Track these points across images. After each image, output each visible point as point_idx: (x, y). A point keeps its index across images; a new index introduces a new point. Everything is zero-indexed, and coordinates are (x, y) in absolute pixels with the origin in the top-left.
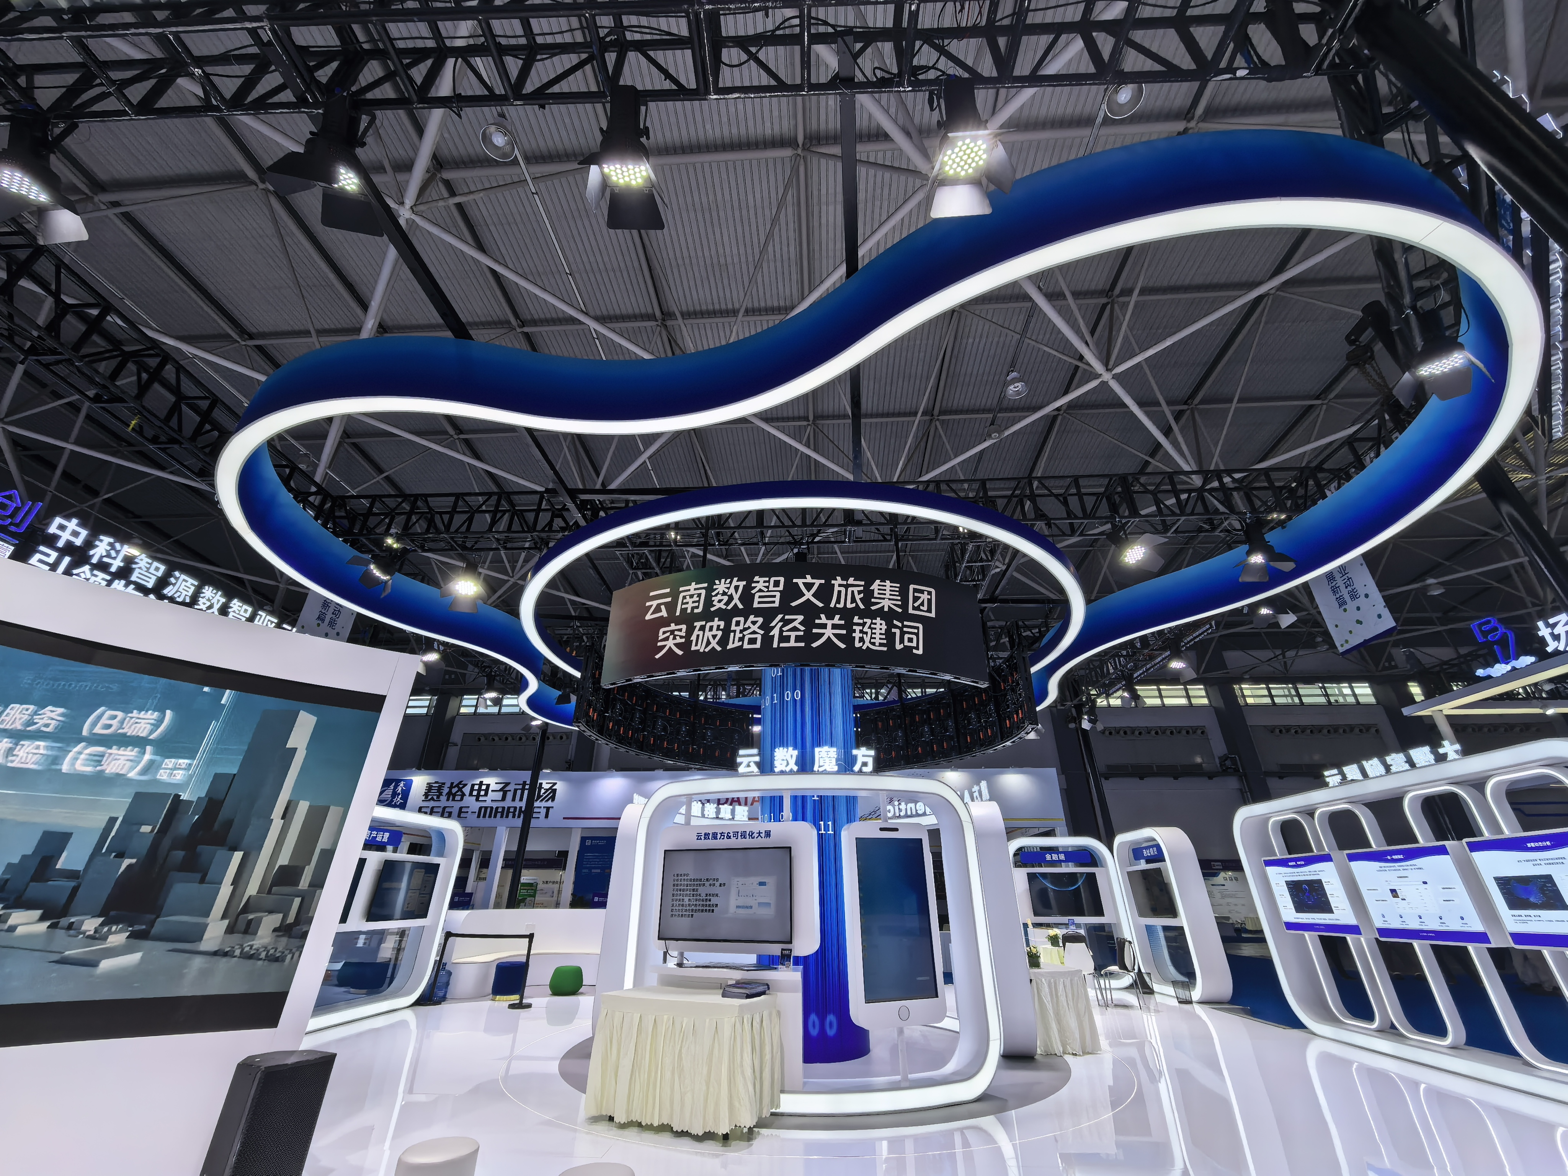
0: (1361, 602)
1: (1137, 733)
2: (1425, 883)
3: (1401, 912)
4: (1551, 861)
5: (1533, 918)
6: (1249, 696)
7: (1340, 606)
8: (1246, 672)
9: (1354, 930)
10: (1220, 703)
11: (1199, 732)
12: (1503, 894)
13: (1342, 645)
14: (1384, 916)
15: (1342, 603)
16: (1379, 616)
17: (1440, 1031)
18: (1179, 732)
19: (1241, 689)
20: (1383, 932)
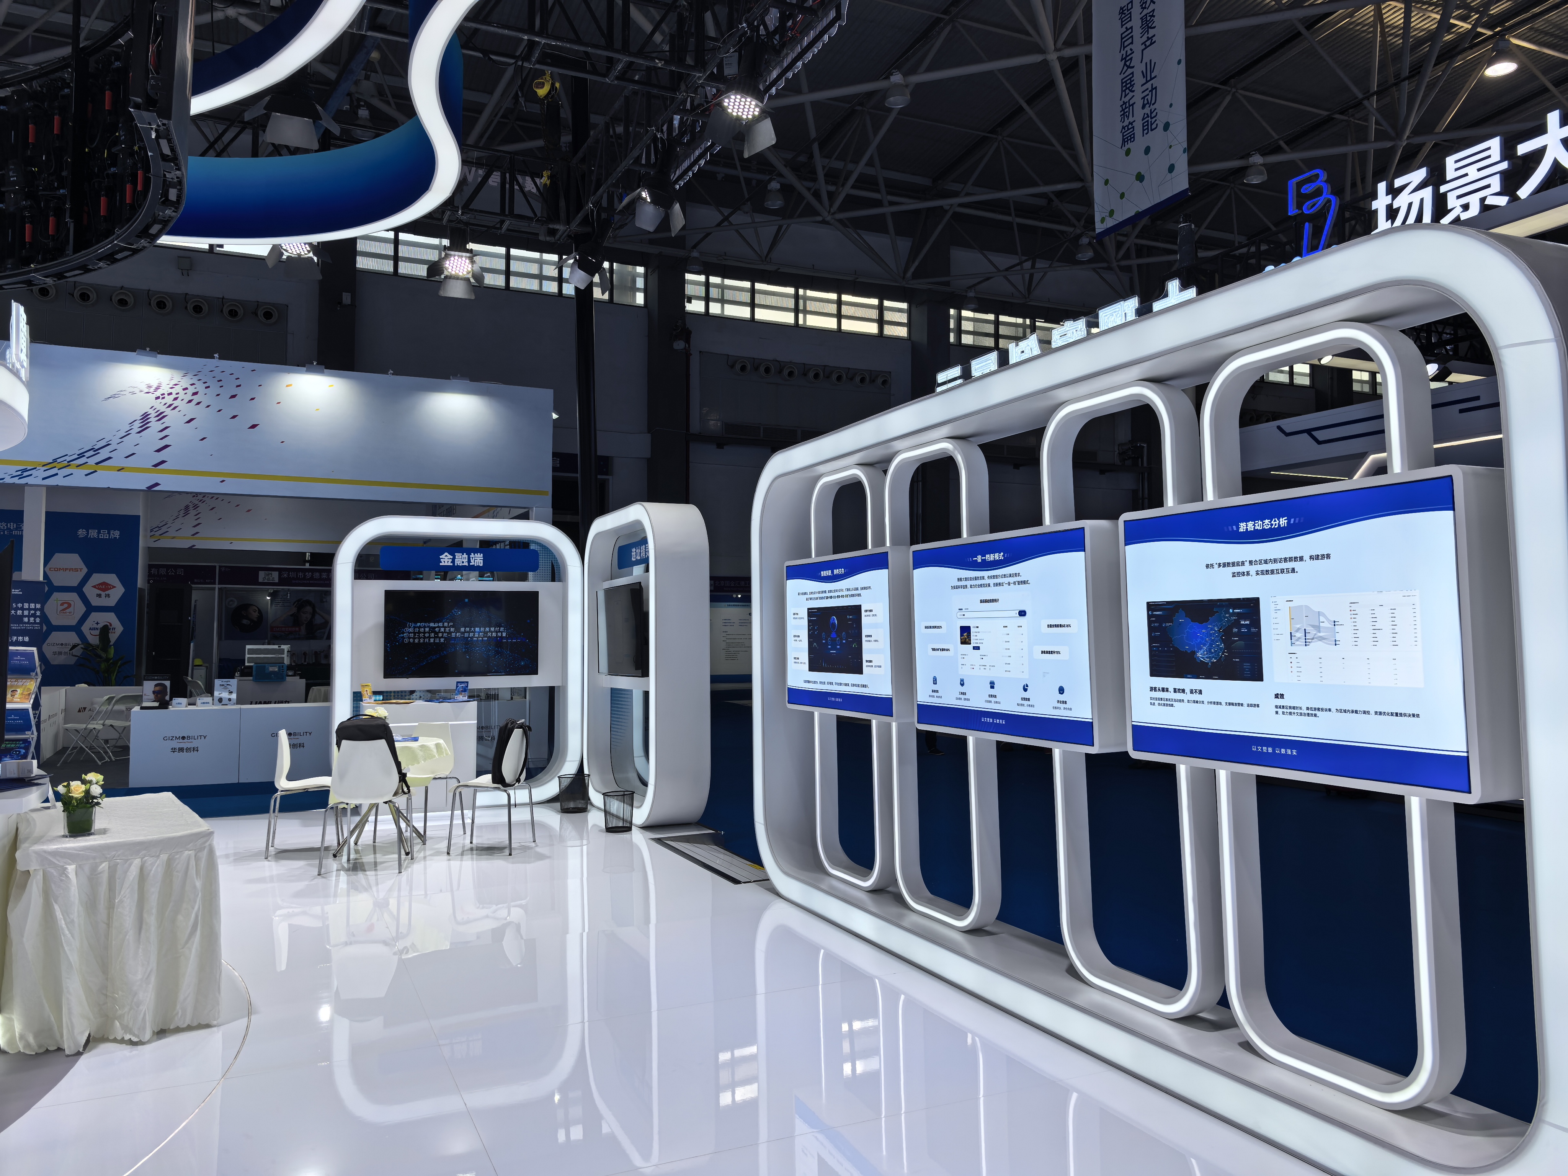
0: (1156, 138)
1: (786, 372)
2: (1022, 613)
3: (964, 672)
4: (1270, 567)
5: (1188, 696)
6: (968, 332)
7: (1124, 142)
8: (970, 287)
9: (882, 706)
10: (922, 338)
11: (880, 381)
12: (1152, 640)
13: (1103, 220)
14: (935, 681)
15: (1128, 137)
16: (1171, 168)
17: (963, 899)
18: (852, 379)
19: (959, 319)
20: (927, 713)
